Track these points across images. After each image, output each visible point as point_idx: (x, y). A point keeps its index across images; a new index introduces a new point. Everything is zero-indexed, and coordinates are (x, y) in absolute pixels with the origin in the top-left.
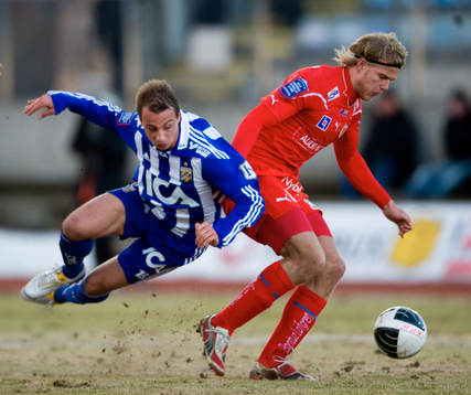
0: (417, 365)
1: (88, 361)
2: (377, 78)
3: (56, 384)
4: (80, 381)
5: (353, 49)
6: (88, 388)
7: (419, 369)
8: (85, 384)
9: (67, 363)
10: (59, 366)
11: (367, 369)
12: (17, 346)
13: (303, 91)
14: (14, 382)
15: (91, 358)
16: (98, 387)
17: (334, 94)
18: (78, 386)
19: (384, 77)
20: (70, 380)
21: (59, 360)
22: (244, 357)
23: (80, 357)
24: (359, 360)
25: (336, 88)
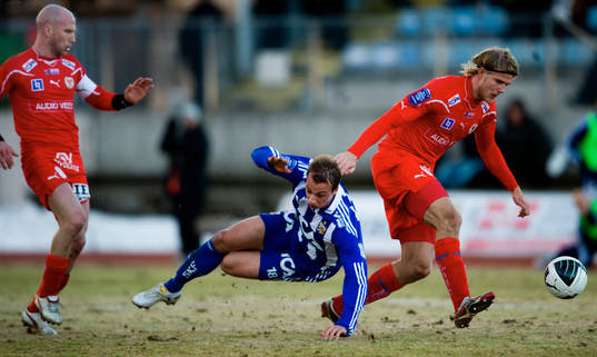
0: (441, 322)
1: (175, 320)
2: (494, 83)
3: (150, 339)
4: (169, 336)
5: (476, 61)
6: (176, 342)
7: (443, 326)
8: (174, 339)
9: (159, 322)
10: (153, 324)
11: (400, 325)
12: (119, 307)
13: (427, 98)
14: (116, 336)
15: (177, 317)
16: (183, 341)
17: (455, 100)
18: (168, 340)
19: (500, 82)
20: (161, 335)
21: (152, 319)
22: (302, 316)
23: (170, 317)
24: (394, 319)
25: (457, 96)
